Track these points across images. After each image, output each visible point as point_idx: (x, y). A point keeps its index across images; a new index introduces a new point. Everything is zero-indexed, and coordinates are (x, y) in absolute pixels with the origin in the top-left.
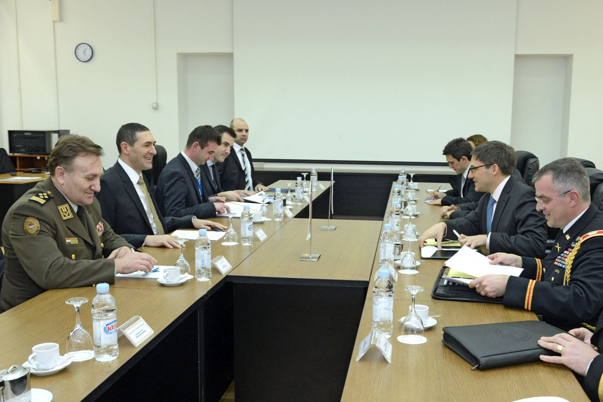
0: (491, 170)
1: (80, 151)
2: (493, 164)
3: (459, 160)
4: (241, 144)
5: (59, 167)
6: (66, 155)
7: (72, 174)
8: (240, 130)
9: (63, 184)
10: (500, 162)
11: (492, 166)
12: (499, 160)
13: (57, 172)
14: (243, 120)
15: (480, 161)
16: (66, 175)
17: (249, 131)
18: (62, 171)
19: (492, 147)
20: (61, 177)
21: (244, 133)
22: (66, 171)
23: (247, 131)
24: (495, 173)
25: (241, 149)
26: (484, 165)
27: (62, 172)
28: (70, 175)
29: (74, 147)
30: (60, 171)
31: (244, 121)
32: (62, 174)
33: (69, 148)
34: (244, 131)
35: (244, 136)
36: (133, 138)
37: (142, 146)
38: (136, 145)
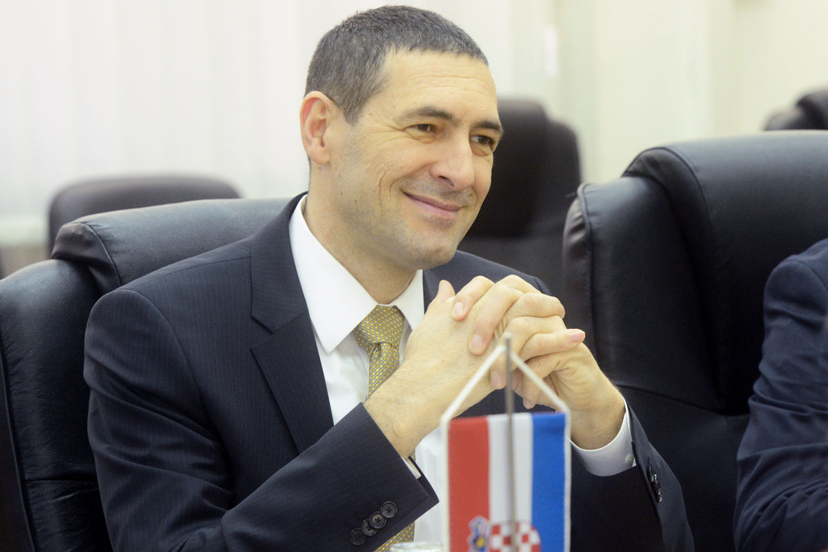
36: (362, 75)
37: (394, 124)
38: (371, 114)
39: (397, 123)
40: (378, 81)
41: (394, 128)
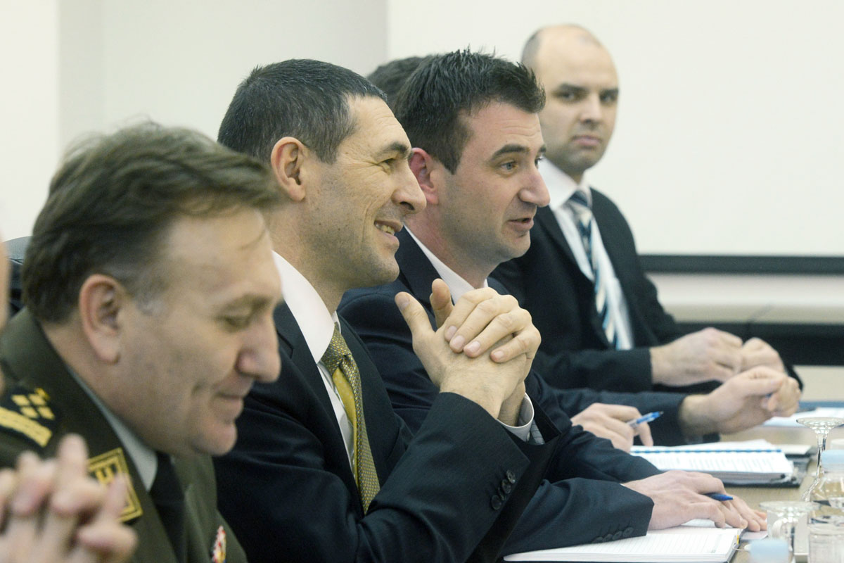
1: (183, 195)
4: (574, 170)
5: (94, 279)
6: (126, 215)
7: (156, 306)
8: (573, 93)
9: (117, 360)
13: (89, 301)
14: (590, 39)
16: (128, 315)
17: (622, 98)
18: (108, 298)
20: (106, 329)
21: (593, 107)
22: (132, 294)
23: (609, 96)
25: (577, 198)
27: (109, 304)
28: (147, 313)
29: (161, 176)
30: (99, 298)
31: (597, 43)
32: (110, 312)
33: (135, 184)
34: (594, 99)
35: (590, 123)
36: (333, 120)
37: (372, 160)
38: (347, 153)
39: (375, 158)
40: (350, 124)
41: (372, 163)
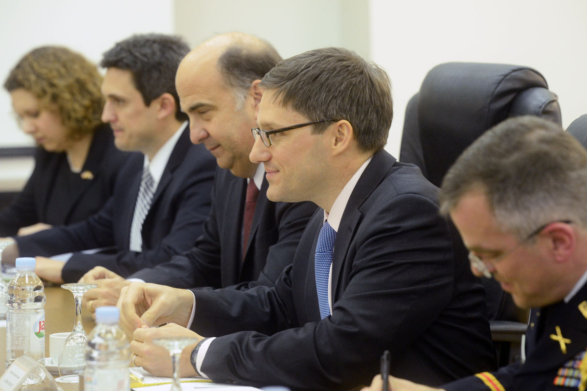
0: (328, 137)
2: (337, 121)
3: (148, 102)
10: (357, 113)
11: (333, 127)
12: (354, 108)
15: (297, 108)
19: (335, 69)
24: (341, 147)
26: (306, 121)
